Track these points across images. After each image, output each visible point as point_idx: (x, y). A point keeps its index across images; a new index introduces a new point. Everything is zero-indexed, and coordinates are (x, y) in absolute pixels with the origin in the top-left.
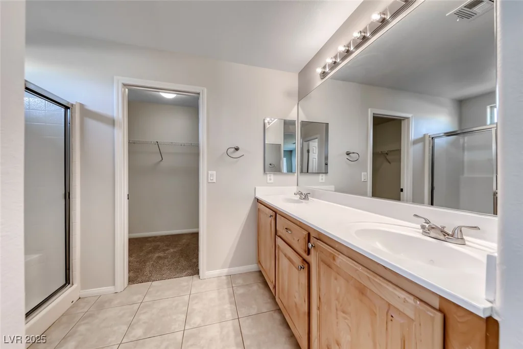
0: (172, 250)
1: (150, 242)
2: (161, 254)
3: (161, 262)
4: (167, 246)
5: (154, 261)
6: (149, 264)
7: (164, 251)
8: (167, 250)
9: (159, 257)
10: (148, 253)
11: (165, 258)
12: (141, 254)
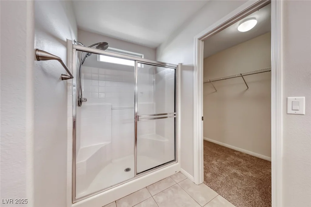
0: (250, 174)
1: (235, 155)
2: (239, 173)
3: (235, 180)
4: (248, 167)
5: (229, 176)
6: (225, 175)
7: (243, 170)
8: (246, 171)
9: (235, 174)
10: (229, 165)
11: (240, 178)
12: (223, 163)
